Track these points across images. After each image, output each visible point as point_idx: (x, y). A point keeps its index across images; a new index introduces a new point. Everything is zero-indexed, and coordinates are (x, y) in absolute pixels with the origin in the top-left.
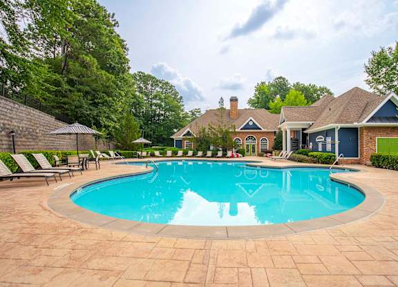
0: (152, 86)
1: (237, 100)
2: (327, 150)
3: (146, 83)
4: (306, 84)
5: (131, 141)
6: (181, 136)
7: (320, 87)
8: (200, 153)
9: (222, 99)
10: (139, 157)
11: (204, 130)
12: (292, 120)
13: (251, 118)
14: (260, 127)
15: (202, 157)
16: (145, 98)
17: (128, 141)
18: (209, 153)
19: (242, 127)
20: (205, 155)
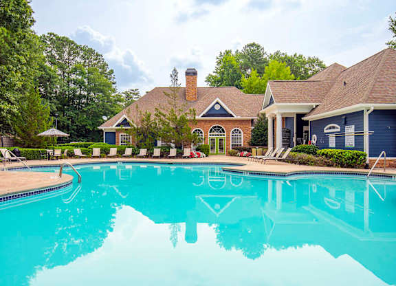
0: (69, 54)
1: (195, 74)
2: (347, 145)
3: (60, 50)
4: (290, 54)
5: (36, 133)
6: (114, 127)
7: (309, 58)
8: (143, 152)
9: (175, 70)
10: (49, 158)
11: (149, 116)
12: (285, 101)
13: (218, 100)
14: (231, 112)
15: (147, 156)
16: (60, 72)
17: (32, 133)
18: (157, 152)
19: (204, 113)
20: (150, 155)
